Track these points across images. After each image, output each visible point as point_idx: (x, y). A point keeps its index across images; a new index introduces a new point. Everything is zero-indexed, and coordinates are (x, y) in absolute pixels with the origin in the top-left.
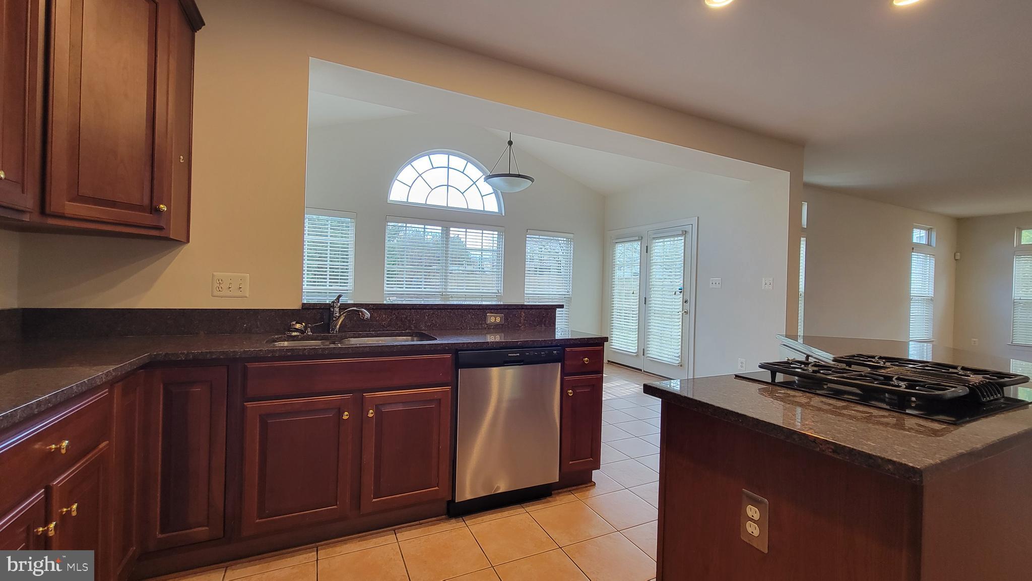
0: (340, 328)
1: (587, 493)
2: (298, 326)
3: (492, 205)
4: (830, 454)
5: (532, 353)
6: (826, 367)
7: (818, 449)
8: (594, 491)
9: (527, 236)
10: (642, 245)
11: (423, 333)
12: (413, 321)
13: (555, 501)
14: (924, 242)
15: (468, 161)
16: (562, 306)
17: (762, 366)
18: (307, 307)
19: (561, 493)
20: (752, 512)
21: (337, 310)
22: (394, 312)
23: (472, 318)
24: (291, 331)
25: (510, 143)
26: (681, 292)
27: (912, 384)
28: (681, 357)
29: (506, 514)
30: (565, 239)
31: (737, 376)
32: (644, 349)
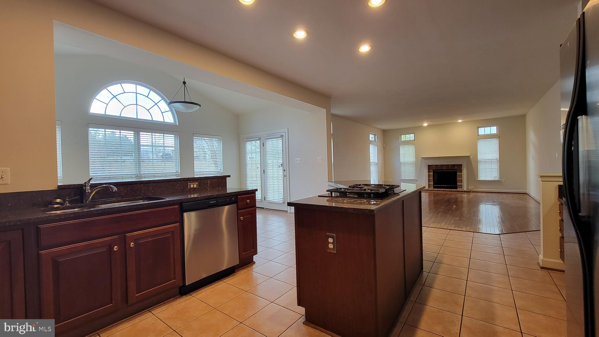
0: (91, 198)
1: (252, 267)
2: (58, 200)
3: (169, 118)
4: (353, 212)
5: (222, 200)
6: (348, 189)
7: (349, 211)
8: (254, 266)
9: (194, 138)
10: (261, 142)
11: (151, 197)
12: (142, 191)
13: (237, 274)
14: (373, 140)
15: (151, 89)
16: (229, 176)
17: (328, 191)
18: (61, 188)
19: (239, 270)
20: (331, 240)
21: (89, 188)
22: (129, 186)
23: (179, 186)
24: (53, 204)
25: (184, 83)
26: (282, 166)
27: (371, 190)
28: (284, 198)
29: (213, 286)
30: (217, 140)
31: (319, 196)
32: (265, 197)
